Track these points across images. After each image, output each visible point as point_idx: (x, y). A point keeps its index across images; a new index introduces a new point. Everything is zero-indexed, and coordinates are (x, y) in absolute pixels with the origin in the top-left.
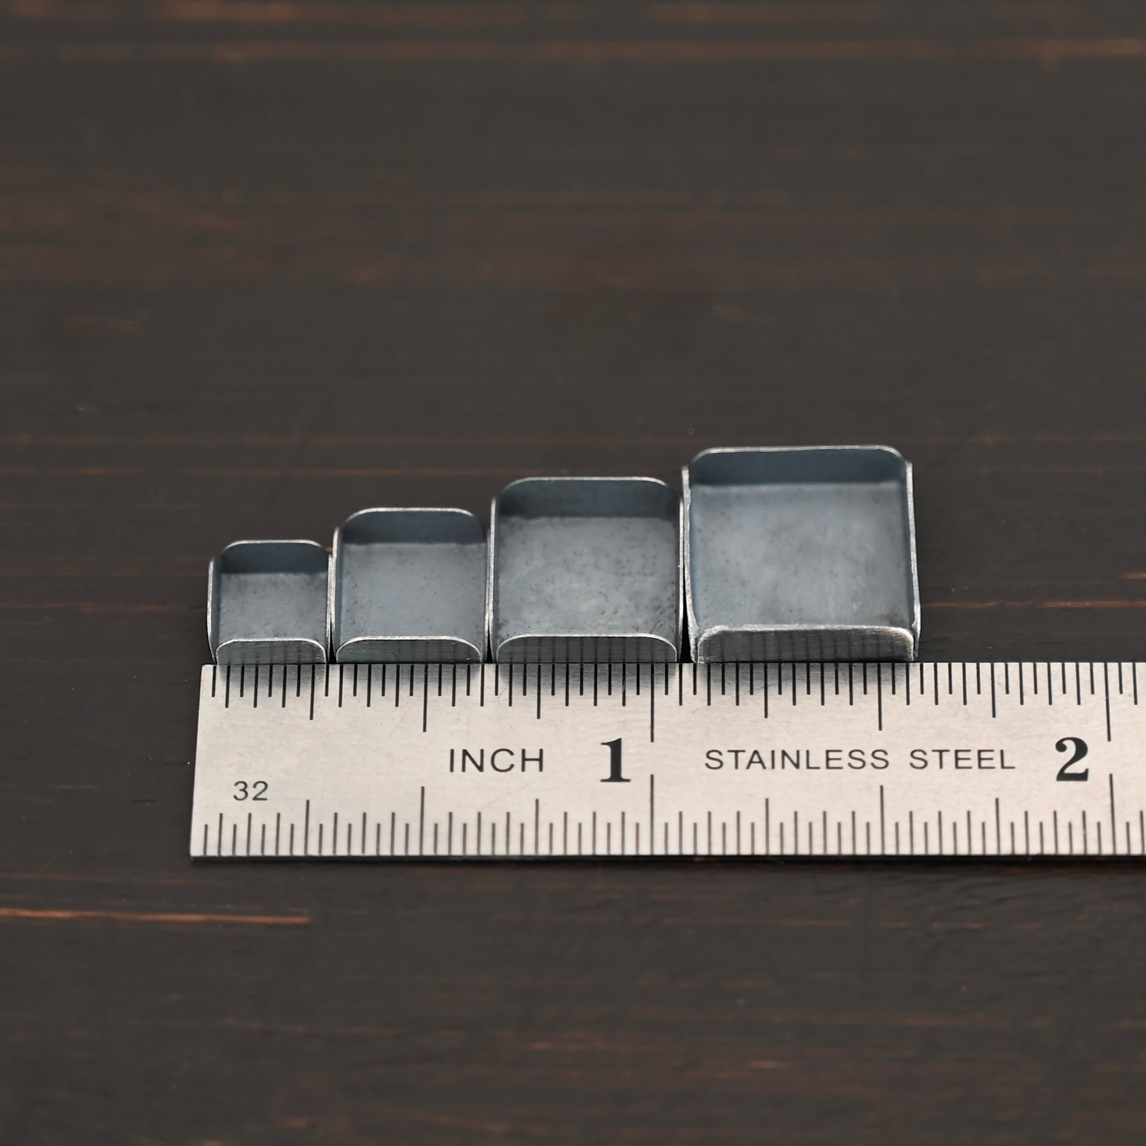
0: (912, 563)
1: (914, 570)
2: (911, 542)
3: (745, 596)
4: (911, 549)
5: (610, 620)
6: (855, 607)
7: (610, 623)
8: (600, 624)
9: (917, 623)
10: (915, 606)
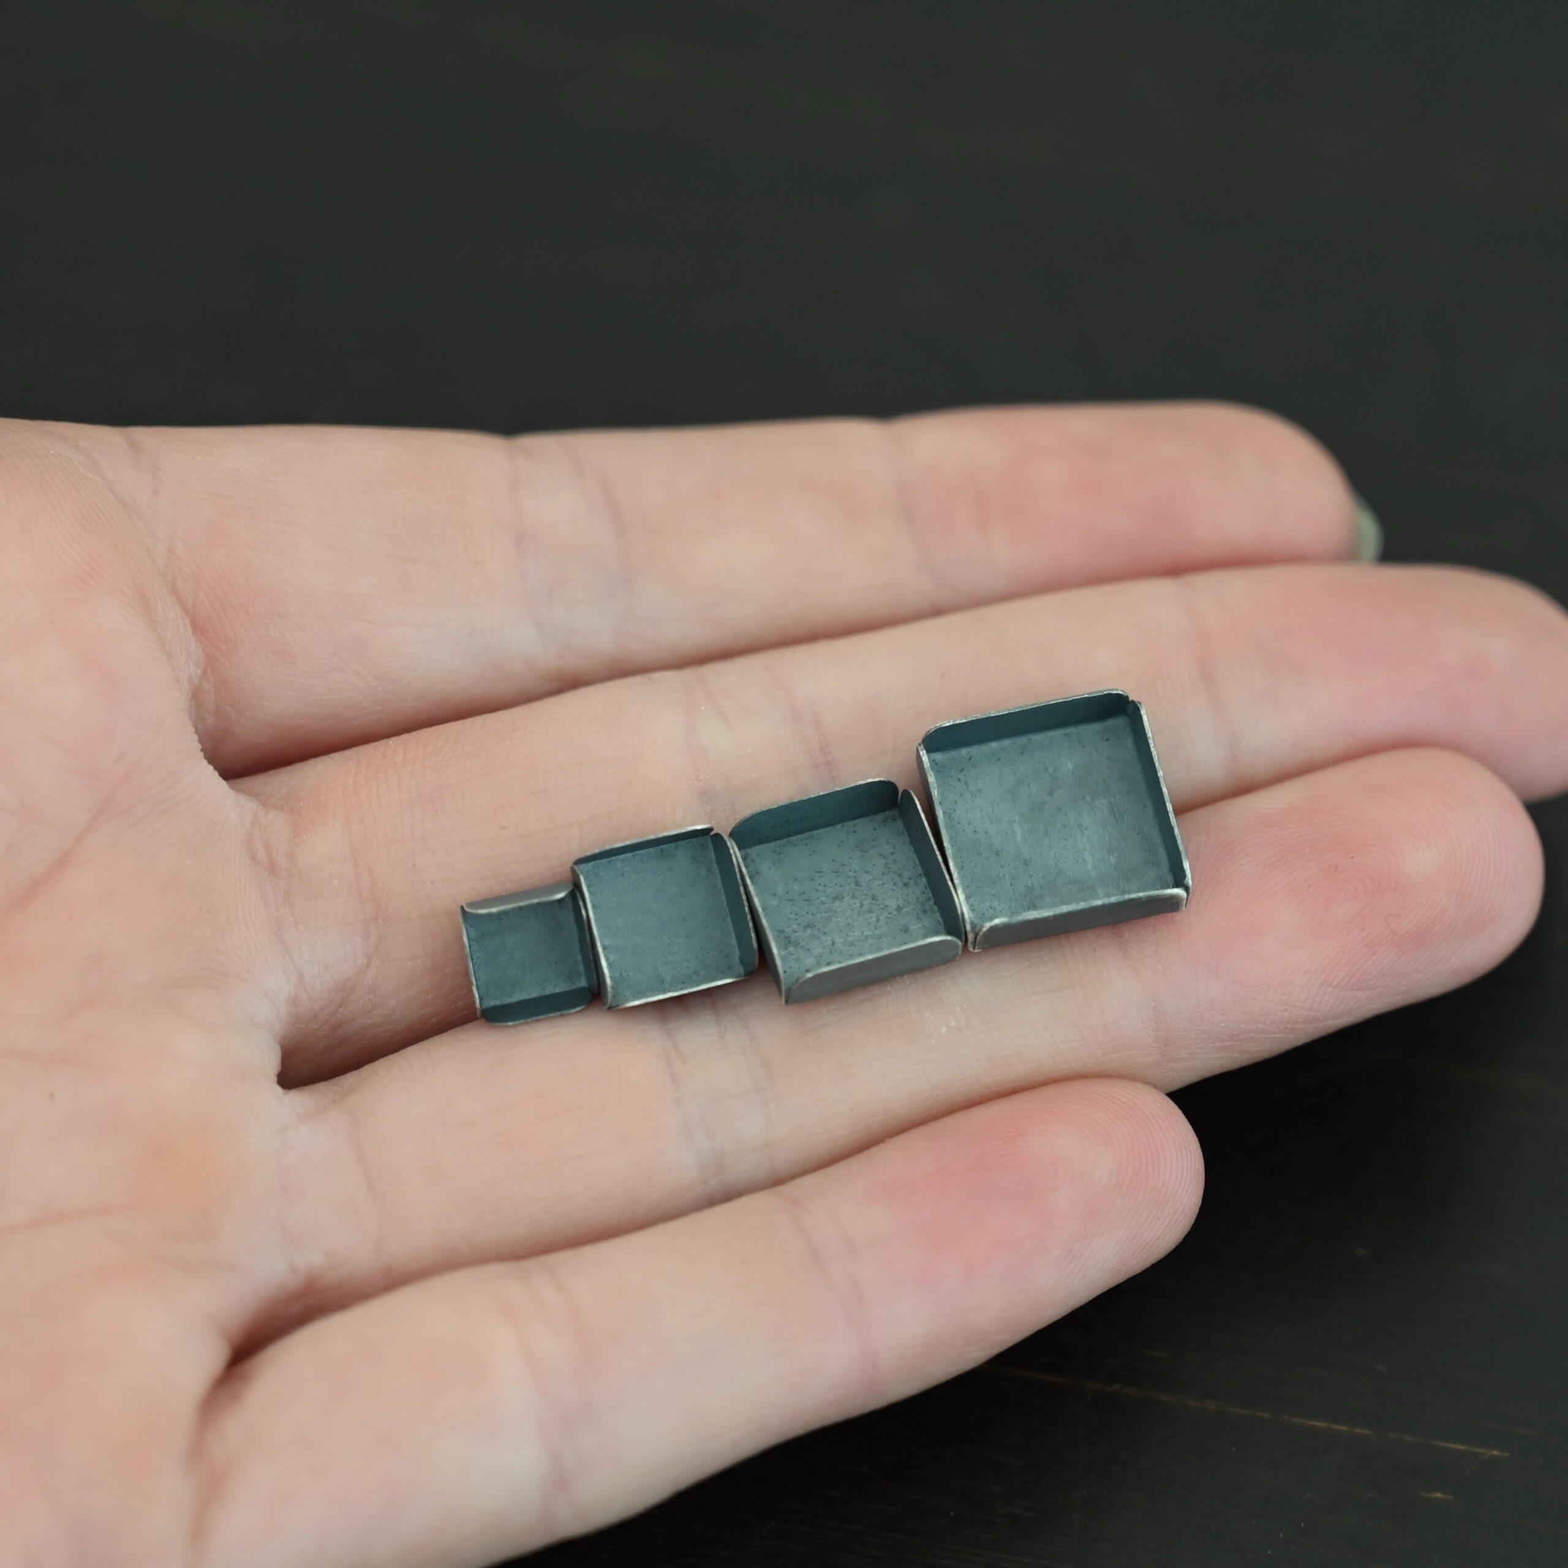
0: (1170, 814)
1: (1174, 823)
2: (1164, 792)
3: (1002, 867)
4: (1166, 800)
5: (876, 929)
6: (1113, 860)
7: (877, 932)
8: (868, 936)
9: (1188, 879)
10: (1184, 861)
